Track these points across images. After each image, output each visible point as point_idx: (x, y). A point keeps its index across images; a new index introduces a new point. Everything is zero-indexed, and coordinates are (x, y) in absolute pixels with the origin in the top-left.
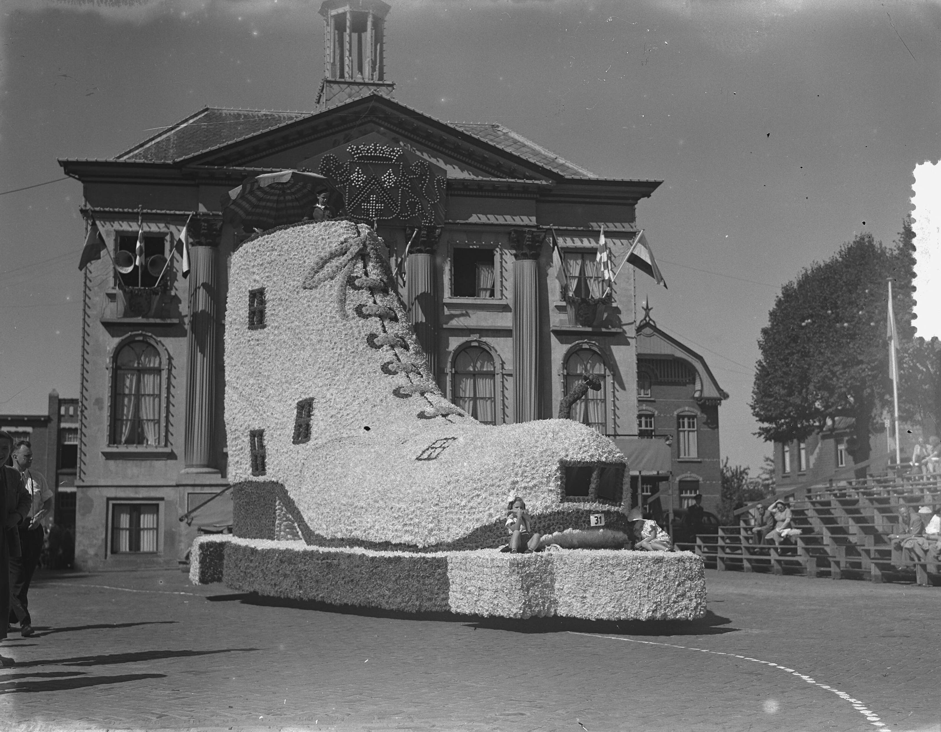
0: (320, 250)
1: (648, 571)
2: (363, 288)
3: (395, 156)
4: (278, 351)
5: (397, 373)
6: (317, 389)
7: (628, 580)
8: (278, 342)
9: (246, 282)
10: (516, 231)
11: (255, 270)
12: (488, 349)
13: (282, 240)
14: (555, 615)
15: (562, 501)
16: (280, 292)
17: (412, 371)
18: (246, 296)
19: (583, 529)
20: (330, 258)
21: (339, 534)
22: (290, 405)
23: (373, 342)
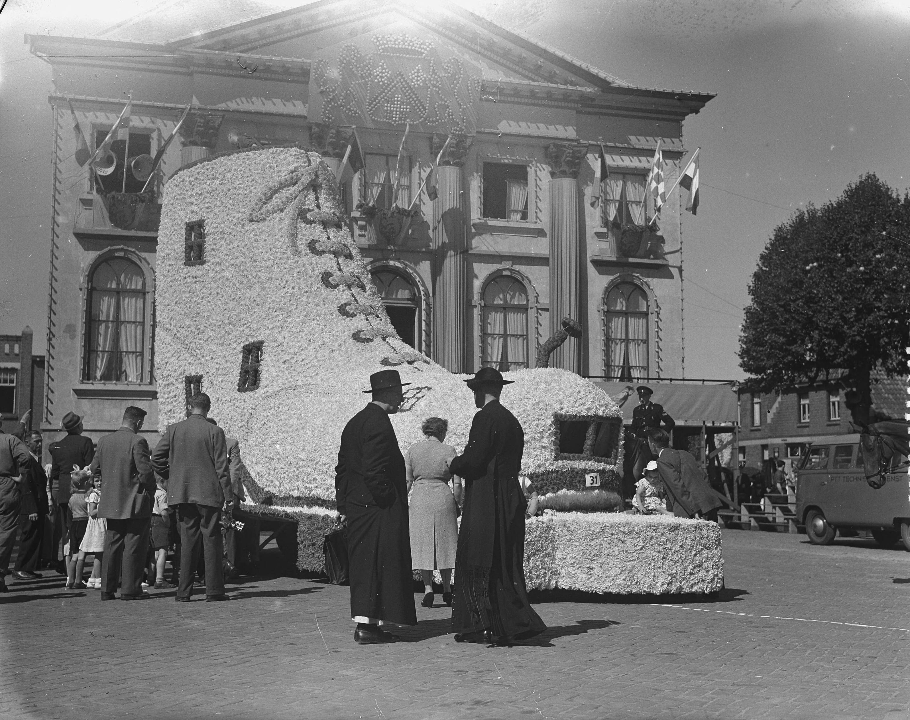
0: (268, 179)
1: (663, 539)
2: (315, 222)
3: (425, 50)
4: (219, 290)
5: (356, 315)
6: (267, 332)
7: (641, 549)
8: (220, 279)
9: (181, 213)
10: (555, 145)
11: (193, 200)
12: (520, 278)
13: (225, 167)
14: (556, 587)
15: (556, 459)
16: (222, 225)
17: (371, 313)
18: (181, 228)
19: (577, 490)
20: (279, 189)
21: (296, 492)
22: (235, 349)
23: (328, 280)
